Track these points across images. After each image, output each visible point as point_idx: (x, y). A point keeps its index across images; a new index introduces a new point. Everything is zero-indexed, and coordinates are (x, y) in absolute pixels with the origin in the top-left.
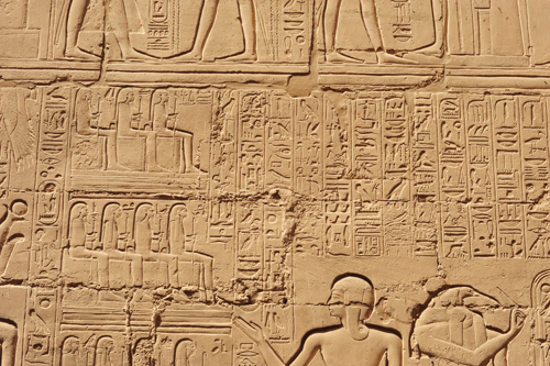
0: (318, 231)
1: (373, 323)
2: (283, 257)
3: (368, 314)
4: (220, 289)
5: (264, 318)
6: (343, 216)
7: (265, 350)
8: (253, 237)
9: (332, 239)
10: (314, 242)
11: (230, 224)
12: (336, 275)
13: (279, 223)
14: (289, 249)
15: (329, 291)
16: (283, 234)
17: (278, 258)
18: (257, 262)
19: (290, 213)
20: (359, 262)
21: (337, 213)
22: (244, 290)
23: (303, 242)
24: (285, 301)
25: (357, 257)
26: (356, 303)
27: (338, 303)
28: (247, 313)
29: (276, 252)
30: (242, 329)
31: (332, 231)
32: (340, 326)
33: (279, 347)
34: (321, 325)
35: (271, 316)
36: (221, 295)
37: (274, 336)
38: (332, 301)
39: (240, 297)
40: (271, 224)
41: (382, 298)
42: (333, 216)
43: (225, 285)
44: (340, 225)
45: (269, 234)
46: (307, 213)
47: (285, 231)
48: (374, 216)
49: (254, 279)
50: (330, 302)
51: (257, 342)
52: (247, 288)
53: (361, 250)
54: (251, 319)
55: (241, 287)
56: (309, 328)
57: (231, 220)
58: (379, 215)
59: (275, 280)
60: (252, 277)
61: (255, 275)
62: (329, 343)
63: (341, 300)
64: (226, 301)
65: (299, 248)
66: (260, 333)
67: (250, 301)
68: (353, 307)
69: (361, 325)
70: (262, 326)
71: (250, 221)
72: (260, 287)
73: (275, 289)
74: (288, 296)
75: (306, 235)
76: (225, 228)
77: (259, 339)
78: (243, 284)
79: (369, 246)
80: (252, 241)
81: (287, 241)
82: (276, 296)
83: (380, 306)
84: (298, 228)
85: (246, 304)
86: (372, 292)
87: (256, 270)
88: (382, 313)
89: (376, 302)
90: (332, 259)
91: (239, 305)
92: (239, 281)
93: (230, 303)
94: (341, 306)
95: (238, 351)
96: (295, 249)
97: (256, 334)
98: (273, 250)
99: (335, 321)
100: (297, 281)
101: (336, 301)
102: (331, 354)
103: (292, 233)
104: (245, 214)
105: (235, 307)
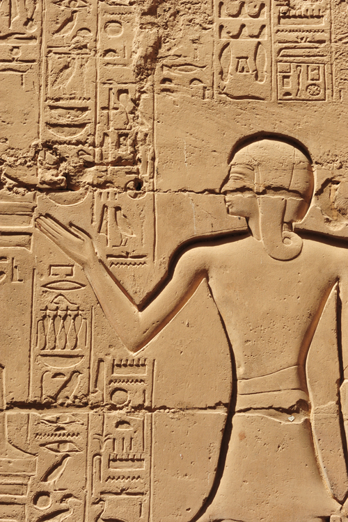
0: (206, 52)
1: (310, 227)
2: (135, 102)
3: (300, 211)
4: (10, 160)
5: (96, 218)
6: (253, 25)
7: (98, 279)
8: (77, 63)
9: (231, 68)
10: (195, 72)
11: (32, 38)
12: (238, 136)
13: (128, 37)
14: (147, 85)
15: (224, 167)
16: (136, 57)
17: (125, 103)
18: (84, 109)
19: (149, 18)
20: (285, 111)
21: (242, 19)
22: (57, 164)
23: (173, 74)
24: (138, 185)
25: (280, 102)
26: (277, 189)
27: (243, 189)
28: (61, 207)
29: (121, 92)
30: (53, 237)
31: (231, 53)
32: (246, 233)
33: (126, 273)
34: (207, 231)
35: (110, 212)
36: (12, 172)
37: (116, 251)
38: (230, 185)
39: (49, 176)
40: (111, 38)
41: (329, 181)
42: (233, 24)
43: (20, 152)
44: (246, 43)
45: (108, 58)
46: (182, 20)
47: (140, 52)
48: (313, 24)
49: (78, 143)
50: (228, 186)
51: (83, 264)
52: (62, 159)
53: (287, 88)
54: (71, 218)
55: (50, 157)
56: (185, 236)
57: (33, 30)
58: (323, 23)
59: (118, 145)
60: (74, 138)
61: (80, 134)
62: (224, 266)
63: (248, 184)
64: (21, 184)
65: (167, 85)
66: (87, 246)
67: (69, 184)
68: (271, 196)
69: (286, 232)
70: (93, 232)
71: (71, 33)
72: (89, 158)
73: (119, 162)
74: (144, 175)
75: (181, 60)
76: (22, 44)
77: (86, 256)
78: (55, 152)
79: (304, 82)
80: (74, 71)
81: (142, 71)
82: (122, 176)
83: (325, 195)
84: (164, 47)
85: (62, 190)
86: (309, 170)
87: (82, 126)
88: (329, 209)
89: (316, 187)
90: (231, 107)
91: (48, 191)
92: (48, 145)
93: (29, 187)
94: (247, 195)
95: (44, 279)
96: (158, 87)
97: (81, 248)
98: (116, 87)
99: (237, 224)
100: (162, 147)
101: (239, 184)
102: (228, 286)
103: (152, 56)
104: (61, 20)
105: (40, 195)
